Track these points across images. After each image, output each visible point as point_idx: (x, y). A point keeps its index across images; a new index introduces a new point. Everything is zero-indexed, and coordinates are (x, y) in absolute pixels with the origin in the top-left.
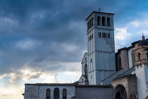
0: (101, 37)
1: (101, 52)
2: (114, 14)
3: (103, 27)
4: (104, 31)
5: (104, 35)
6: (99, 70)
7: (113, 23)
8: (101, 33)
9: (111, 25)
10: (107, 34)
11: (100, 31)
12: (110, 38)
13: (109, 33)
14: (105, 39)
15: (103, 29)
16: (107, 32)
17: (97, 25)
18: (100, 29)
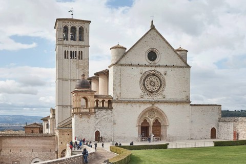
0: (68, 58)
1: (67, 80)
2: (90, 22)
3: (73, 43)
4: (73, 49)
5: (73, 55)
6: (62, 106)
7: (88, 36)
8: (68, 51)
9: (85, 38)
10: (78, 53)
11: (66, 49)
12: (82, 59)
13: (82, 52)
14: (74, 61)
15: (72, 46)
16: (77, 50)
17: (62, 40)
18: (66, 45)
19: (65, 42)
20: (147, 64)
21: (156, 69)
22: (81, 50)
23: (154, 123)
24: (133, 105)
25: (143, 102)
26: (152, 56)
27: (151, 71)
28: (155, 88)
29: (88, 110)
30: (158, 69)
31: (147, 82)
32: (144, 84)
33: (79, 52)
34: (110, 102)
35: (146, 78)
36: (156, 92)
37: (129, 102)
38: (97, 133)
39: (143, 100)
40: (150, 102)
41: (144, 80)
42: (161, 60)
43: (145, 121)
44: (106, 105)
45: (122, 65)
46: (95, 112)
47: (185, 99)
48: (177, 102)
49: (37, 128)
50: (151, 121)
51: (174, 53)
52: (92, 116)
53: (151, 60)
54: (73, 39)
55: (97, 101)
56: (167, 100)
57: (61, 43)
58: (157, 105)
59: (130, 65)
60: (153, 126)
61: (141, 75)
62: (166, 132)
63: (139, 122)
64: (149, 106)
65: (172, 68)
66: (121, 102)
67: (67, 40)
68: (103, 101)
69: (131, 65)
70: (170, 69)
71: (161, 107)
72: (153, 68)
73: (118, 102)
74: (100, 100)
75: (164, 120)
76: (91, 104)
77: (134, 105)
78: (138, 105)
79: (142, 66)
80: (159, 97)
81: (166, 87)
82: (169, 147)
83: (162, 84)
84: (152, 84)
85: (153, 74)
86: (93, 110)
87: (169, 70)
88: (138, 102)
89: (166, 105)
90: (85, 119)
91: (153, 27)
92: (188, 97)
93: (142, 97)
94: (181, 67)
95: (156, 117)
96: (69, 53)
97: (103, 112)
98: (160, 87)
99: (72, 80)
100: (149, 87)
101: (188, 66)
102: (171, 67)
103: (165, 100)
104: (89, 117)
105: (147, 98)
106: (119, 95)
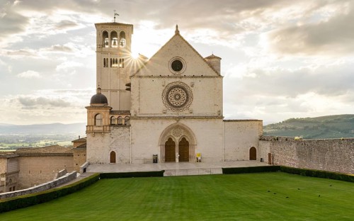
2: (132, 26)
4: (114, 57)
8: (108, 59)
10: (118, 61)
11: (106, 56)
12: (123, 67)
13: (123, 59)
15: (112, 53)
16: (118, 57)
18: (106, 53)
19: (104, 49)
20: (170, 74)
21: (181, 80)
22: (122, 57)
23: (180, 142)
24: (154, 121)
25: (166, 118)
26: (177, 65)
27: (175, 82)
28: (181, 102)
29: (101, 129)
30: (184, 80)
31: (171, 95)
32: (167, 98)
33: (120, 59)
35: (170, 90)
36: (182, 106)
37: (149, 118)
38: (113, 155)
39: (165, 115)
40: (174, 118)
41: (168, 93)
42: (188, 69)
43: (170, 139)
44: (123, 122)
45: (140, 77)
46: (110, 131)
47: (216, 115)
48: (207, 118)
50: (177, 140)
51: (203, 61)
52: (106, 134)
53: (175, 70)
56: (195, 115)
57: (100, 50)
58: (182, 122)
59: (150, 77)
60: (180, 145)
61: (164, 88)
63: (162, 140)
64: (173, 122)
65: (201, 79)
66: (140, 118)
70: (198, 79)
71: (188, 123)
72: (178, 80)
73: (137, 118)
74: (117, 117)
75: (192, 138)
76: (105, 122)
78: (160, 121)
79: (165, 77)
80: (185, 113)
81: (194, 100)
82: (165, 175)
83: (188, 98)
84: (177, 97)
85: (178, 87)
86: (108, 128)
87: (196, 81)
88: (160, 118)
89: (193, 120)
90: (98, 137)
91: (177, 32)
92: (220, 112)
93: (164, 113)
94: (212, 77)
95: (183, 134)
96: (109, 61)
97: (120, 130)
98: (187, 100)
100: (174, 101)
101: (220, 76)
102: (199, 77)
103: (192, 115)
104: (103, 136)
105: (171, 113)
106: (138, 111)
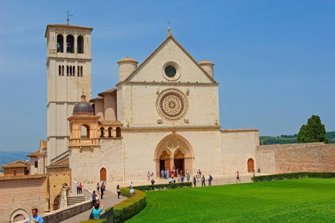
0: (63, 75)
1: (62, 103)
2: (91, 29)
3: (70, 55)
4: (71, 64)
5: (71, 71)
6: (56, 137)
8: (63, 66)
9: (85, 49)
10: (76, 68)
11: (61, 64)
12: (82, 76)
13: (82, 67)
14: (71, 79)
15: (69, 60)
16: (76, 64)
17: (56, 51)
18: (62, 59)
19: (60, 55)
20: (164, 81)
21: (175, 87)
22: (80, 65)
23: (176, 155)
25: (161, 129)
26: (170, 70)
27: (170, 89)
28: (176, 111)
29: (90, 142)
31: (165, 103)
32: (161, 106)
33: (78, 67)
34: (118, 130)
35: (164, 97)
36: (177, 115)
37: (144, 129)
38: (103, 171)
39: (160, 125)
40: (170, 129)
41: (162, 101)
42: (181, 75)
43: (165, 153)
44: (114, 134)
45: (132, 83)
46: (99, 144)
47: (213, 124)
48: (203, 128)
49: (22, 167)
50: (173, 151)
52: (95, 148)
53: (169, 76)
54: (70, 50)
55: (102, 129)
56: (191, 125)
57: (54, 56)
58: (178, 133)
60: (175, 159)
61: (157, 95)
62: (191, 166)
63: (158, 154)
64: (169, 133)
65: (196, 86)
66: (133, 129)
67: (62, 52)
68: (110, 129)
69: (144, 83)
70: (193, 87)
72: (172, 86)
73: (129, 130)
74: (106, 128)
75: (188, 150)
76: (94, 134)
77: (150, 134)
79: (158, 84)
80: (180, 122)
81: (190, 108)
84: (172, 105)
85: (172, 94)
86: (97, 141)
87: (192, 89)
88: (155, 129)
90: (86, 152)
93: (159, 123)
94: (206, 84)
95: (178, 147)
96: (65, 68)
97: (111, 143)
98: (182, 109)
99: (69, 103)
100: (168, 110)
101: (215, 82)
102: (195, 84)
103: (188, 125)
104: (92, 151)
105: (166, 123)
106: (130, 121)
